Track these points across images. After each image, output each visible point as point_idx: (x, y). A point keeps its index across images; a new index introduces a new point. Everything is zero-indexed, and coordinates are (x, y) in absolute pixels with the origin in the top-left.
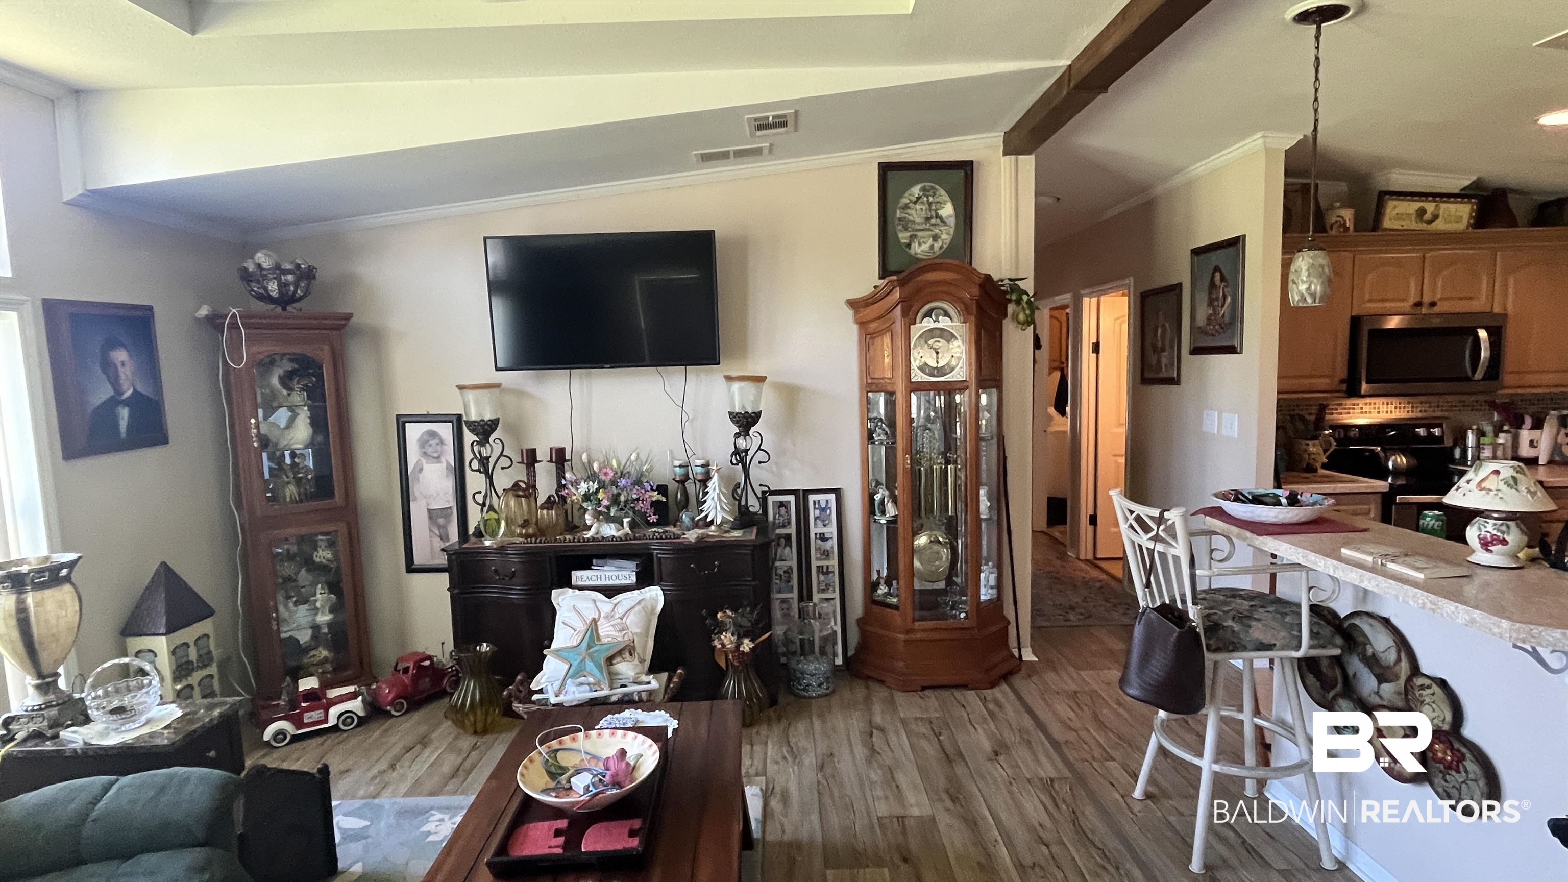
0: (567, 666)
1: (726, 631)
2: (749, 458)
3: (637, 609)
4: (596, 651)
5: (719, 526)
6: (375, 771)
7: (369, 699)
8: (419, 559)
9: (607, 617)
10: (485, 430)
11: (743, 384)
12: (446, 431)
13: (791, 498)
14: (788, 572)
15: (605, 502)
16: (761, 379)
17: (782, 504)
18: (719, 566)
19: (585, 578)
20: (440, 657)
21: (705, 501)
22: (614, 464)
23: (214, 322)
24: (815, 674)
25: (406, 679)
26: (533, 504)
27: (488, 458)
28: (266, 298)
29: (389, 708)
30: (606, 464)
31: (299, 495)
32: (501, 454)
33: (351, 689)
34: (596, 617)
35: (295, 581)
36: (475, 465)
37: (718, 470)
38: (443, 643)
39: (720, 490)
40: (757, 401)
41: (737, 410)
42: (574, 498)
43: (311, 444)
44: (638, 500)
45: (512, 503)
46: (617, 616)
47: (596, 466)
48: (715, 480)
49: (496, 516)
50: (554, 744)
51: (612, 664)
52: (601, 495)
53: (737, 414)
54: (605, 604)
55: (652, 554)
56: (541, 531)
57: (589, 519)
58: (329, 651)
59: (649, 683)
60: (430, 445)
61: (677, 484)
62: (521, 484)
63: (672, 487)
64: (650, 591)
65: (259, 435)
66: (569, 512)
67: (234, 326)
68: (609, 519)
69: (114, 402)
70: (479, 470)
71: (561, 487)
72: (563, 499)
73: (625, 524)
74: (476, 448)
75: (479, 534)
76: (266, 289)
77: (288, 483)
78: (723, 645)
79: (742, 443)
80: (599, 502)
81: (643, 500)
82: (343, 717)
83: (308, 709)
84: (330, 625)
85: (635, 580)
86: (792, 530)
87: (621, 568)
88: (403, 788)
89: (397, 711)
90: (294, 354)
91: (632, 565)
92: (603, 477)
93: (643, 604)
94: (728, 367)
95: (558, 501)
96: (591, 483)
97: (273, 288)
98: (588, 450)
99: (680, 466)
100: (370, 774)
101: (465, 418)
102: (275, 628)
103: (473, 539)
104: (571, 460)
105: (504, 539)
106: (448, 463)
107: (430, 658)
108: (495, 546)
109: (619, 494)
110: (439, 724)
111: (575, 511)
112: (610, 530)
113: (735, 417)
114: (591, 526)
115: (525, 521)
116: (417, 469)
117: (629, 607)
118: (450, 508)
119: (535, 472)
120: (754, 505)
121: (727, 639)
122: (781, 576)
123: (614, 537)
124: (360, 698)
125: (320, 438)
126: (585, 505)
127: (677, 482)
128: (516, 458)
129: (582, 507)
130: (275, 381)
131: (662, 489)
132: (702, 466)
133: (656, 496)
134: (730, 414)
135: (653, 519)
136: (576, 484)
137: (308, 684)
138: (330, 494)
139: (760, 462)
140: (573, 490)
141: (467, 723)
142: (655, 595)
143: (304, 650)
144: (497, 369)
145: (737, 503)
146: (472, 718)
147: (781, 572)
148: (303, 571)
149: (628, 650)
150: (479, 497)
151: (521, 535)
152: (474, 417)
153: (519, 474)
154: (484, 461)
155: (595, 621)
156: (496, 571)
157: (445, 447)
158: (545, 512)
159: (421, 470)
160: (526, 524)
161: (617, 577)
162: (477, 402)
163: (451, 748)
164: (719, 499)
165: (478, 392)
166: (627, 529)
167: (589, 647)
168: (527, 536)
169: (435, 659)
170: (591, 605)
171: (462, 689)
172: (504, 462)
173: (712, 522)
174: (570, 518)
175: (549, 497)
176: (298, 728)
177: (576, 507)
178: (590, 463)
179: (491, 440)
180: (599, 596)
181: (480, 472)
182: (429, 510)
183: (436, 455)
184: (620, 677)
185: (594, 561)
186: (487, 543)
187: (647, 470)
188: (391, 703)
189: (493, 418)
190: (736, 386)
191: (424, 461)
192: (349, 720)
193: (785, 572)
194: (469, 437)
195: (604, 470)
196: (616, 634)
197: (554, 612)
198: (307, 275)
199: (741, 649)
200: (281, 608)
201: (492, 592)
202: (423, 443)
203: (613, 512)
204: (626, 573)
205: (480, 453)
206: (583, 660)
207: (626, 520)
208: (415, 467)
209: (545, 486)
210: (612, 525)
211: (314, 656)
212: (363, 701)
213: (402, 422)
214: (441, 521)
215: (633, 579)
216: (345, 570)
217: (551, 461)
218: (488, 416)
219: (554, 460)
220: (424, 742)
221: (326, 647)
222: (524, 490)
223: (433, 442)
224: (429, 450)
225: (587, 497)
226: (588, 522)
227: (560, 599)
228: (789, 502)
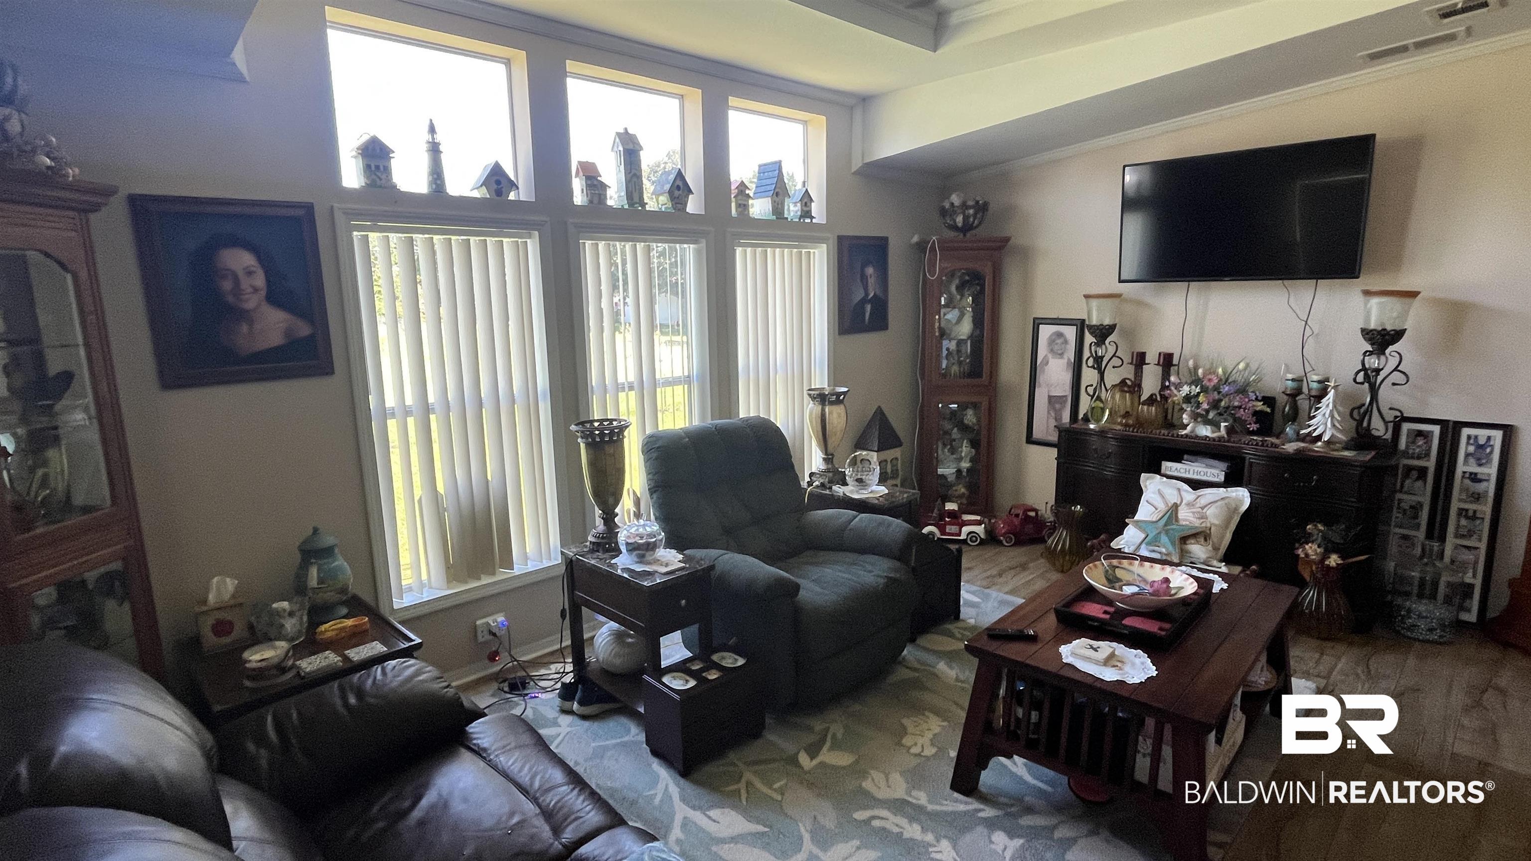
0: (1143, 536)
1: (1313, 542)
2: (1380, 379)
3: (1219, 503)
4: (1173, 529)
5: (1328, 443)
6: (989, 573)
7: (989, 528)
8: (1037, 434)
9: (1188, 504)
10: (1103, 333)
11: (1384, 299)
12: (1070, 332)
13: (1436, 429)
14: (1416, 508)
15: (1205, 406)
16: (1413, 295)
17: (1420, 433)
18: (1317, 481)
19: (1173, 469)
20: (1044, 512)
21: (1314, 417)
22: (1220, 371)
23: (921, 247)
24: (1426, 617)
25: (1016, 521)
26: (1137, 400)
27: (1102, 357)
28: (954, 228)
29: (1002, 538)
30: (1211, 371)
31: (960, 372)
32: (1114, 355)
33: (978, 518)
34: (1178, 503)
35: (950, 434)
36: (1091, 362)
37: (1335, 387)
38: (1047, 503)
39: (1335, 406)
40: (1404, 315)
41: (1373, 325)
42: (1175, 398)
43: (971, 337)
44: (1240, 407)
45: (1118, 396)
46: (1198, 505)
47: (1200, 371)
48: (1331, 394)
49: (1102, 405)
50: (1115, 562)
51: (1185, 543)
52: (1201, 398)
53: (1371, 331)
54: (1188, 494)
55: (1245, 458)
56: (1140, 423)
57: (1186, 418)
58: (968, 490)
59: (1220, 568)
60: (1057, 344)
61: (1286, 397)
62: (1127, 381)
63: (1282, 399)
64: (1236, 491)
65: (940, 328)
66: (1170, 411)
67: (933, 249)
68: (1207, 422)
69: (864, 301)
70: (1093, 367)
71: (1164, 387)
72: (1165, 398)
73: (1222, 429)
74: (1093, 348)
75: (1086, 419)
76: (955, 221)
77: (953, 364)
78: (1307, 555)
79: (1373, 362)
80: (1199, 405)
81: (1245, 409)
82: (970, 536)
83: (950, 524)
84: (968, 470)
85: (1223, 479)
86: (1431, 464)
87: (1212, 467)
88: (1006, 590)
89: (1007, 542)
90: (966, 269)
91: (1223, 466)
92: (1205, 382)
93: (1226, 501)
94: (1366, 281)
95: (1161, 400)
96: (1193, 387)
97: (959, 220)
98: (1196, 357)
99: (1293, 380)
100: (985, 575)
101: (1087, 323)
102: (935, 464)
103: (1080, 422)
104: (1178, 365)
105: (1106, 425)
106: (1069, 359)
107: (1036, 511)
108: (1097, 429)
109: (1221, 400)
110: (1037, 559)
111: (1176, 410)
112: (1205, 431)
113: (1367, 334)
114: (1188, 425)
115: (1127, 412)
116: (1045, 362)
117: (1212, 500)
118: (1066, 396)
119: (1142, 372)
120: (1378, 428)
121: (1312, 550)
122: (1405, 510)
123: (1208, 437)
124: (983, 525)
125: (978, 332)
126: (1184, 406)
127: (1287, 395)
128: (1127, 359)
129: (1182, 409)
130: (953, 288)
131: (1269, 401)
132: (1319, 382)
133: (1260, 406)
134: (1363, 330)
135: (1254, 427)
136: (1178, 386)
137: (951, 506)
138: (980, 375)
139: (1394, 384)
140: (1175, 392)
141: (1057, 563)
142: (1242, 497)
143: (950, 486)
144: (1120, 281)
145: (1354, 424)
146: (1061, 561)
147: (1405, 505)
148: (956, 429)
149: (1201, 535)
150: (1091, 390)
151: (1121, 424)
152: (1095, 321)
153: (1128, 372)
154: (1098, 360)
155: (1176, 507)
156: (1096, 450)
157: (1068, 346)
158: (1145, 407)
159: (1047, 363)
160: (1127, 415)
161: (1205, 474)
162: (1098, 310)
163: (1042, 576)
164: (1332, 417)
165: (1101, 300)
166: (1223, 432)
167: (1166, 525)
168: (1126, 425)
169: (1039, 513)
170: (1175, 492)
171: (1056, 537)
172: (1116, 362)
173: (1319, 438)
174: (1169, 416)
175: (1152, 395)
176: (941, 535)
177: (1177, 408)
178: (1196, 368)
179: (1107, 342)
180: (1186, 487)
181: (1094, 368)
182: (1049, 396)
183: (1060, 352)
184: (1192, 556)
185: (1186, 457)
186: (1092, 426)
187: (1254, 381)
188: (1003, 535)
189: (1111, 323)
190: (1375, 301)
191: (1050, 356)
192: (974, 538)
193: (1411, 507)
194: (1089, 339)
195: (1210, 377)
196: (1195, 520)
197: (1140, 492)
198: (982, 208)
199: (1327, 563)
200: (940, 452)
201: (1090, 467)
202: (1051, 341)
203: (1211, 415)
204: (1215, 471)
205: (1096, 352)
206: (1160, 533)
207: (1223, 424)
208: (1043, 360)
209: (1150, 384)
210: (1209, 427)
211: (956, 490)
212: (985, 527)
213: (1037, 323)
214: (1058, 406)
215: (1221, 478)
216: (984, 432)
217: (1158, 364)
218: (1107, 322)
219: (1161, 363)
220: (1024, 567)
221: (965, 487)
222: (1129, 387)
223: (1059, 341)
224: (1056, 348)
225: (1188, 399)
226: (1185, 421)
227: (1148, 483)
228: (1432, 432)
